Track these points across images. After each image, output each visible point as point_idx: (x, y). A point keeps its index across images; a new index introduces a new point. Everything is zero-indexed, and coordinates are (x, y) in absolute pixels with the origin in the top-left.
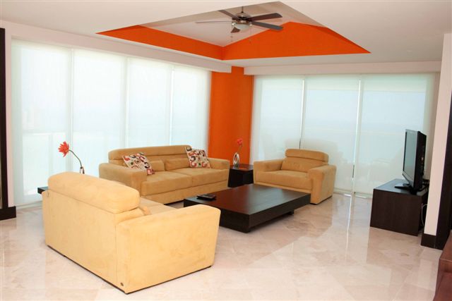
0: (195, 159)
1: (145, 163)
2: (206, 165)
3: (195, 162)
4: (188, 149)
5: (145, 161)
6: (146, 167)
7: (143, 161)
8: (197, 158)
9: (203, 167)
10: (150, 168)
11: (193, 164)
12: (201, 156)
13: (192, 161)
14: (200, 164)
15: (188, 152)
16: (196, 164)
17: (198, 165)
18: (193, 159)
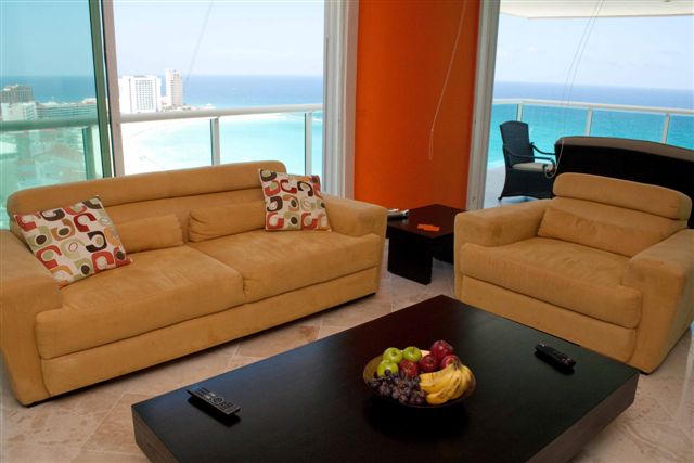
0: (280, 207)
1: (91, 235)
2: (315, 221)
3: (281, 214)
4: (267, 173)
5: (93, 226)
6: (90, 248)
7: (83, 228)
8: (286, 204)
9: (304, 228)
10: (110, 249)
11: (273, 221)
12: (301, 195)
13: (273, 212)
14: (294, 221)
15: (265, 185)
16: (281, 222)
17: (287, 223)
18: (274, 206)
